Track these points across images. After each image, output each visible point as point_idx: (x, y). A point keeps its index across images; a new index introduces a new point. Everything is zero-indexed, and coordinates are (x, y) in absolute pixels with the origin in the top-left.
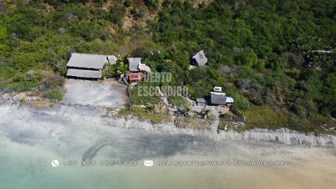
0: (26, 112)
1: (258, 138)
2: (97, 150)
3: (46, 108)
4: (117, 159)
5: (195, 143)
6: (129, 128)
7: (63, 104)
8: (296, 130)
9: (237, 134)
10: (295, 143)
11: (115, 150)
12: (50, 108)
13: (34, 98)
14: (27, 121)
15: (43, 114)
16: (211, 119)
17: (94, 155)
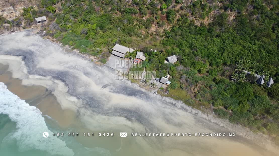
0: (92, 65)
1: (167, 101)
2: (108, 86)
3: (98, 65)
4: (112, 91)
5: (142, 95)
6: (123, 82)
7: (105, 65)
8: (185, 103)
9: (160, 97)
10: (182, 108)
11: (113, 88)
12: (100, 66)
13: (96, 60)
14: (91, 69)
15: (97, 67)
16: (154, 88)
17: (106, 87)
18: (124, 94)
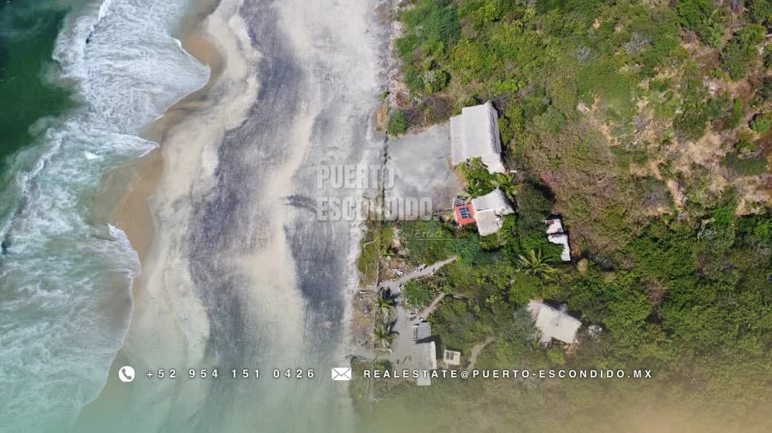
0: (368, 107)
2: (306, 207)
3: (375, 125)
4: (293, 232)
7: (387, 139)
11: (307, 227)
12: (376, 130)
13: (394, 104)
14: (351, 117)
15: (366, 127)
17: (298, 206)
18: (300, 269)
